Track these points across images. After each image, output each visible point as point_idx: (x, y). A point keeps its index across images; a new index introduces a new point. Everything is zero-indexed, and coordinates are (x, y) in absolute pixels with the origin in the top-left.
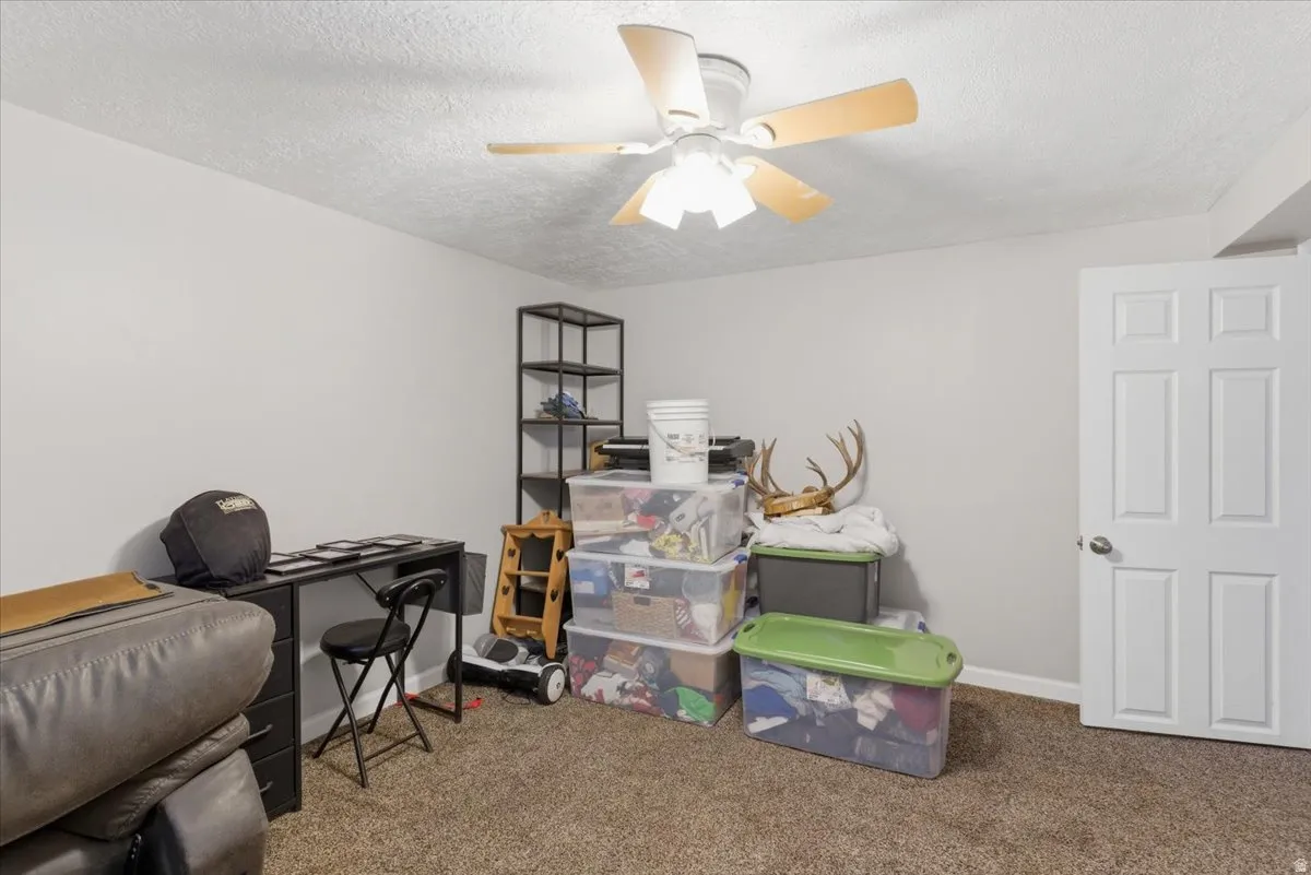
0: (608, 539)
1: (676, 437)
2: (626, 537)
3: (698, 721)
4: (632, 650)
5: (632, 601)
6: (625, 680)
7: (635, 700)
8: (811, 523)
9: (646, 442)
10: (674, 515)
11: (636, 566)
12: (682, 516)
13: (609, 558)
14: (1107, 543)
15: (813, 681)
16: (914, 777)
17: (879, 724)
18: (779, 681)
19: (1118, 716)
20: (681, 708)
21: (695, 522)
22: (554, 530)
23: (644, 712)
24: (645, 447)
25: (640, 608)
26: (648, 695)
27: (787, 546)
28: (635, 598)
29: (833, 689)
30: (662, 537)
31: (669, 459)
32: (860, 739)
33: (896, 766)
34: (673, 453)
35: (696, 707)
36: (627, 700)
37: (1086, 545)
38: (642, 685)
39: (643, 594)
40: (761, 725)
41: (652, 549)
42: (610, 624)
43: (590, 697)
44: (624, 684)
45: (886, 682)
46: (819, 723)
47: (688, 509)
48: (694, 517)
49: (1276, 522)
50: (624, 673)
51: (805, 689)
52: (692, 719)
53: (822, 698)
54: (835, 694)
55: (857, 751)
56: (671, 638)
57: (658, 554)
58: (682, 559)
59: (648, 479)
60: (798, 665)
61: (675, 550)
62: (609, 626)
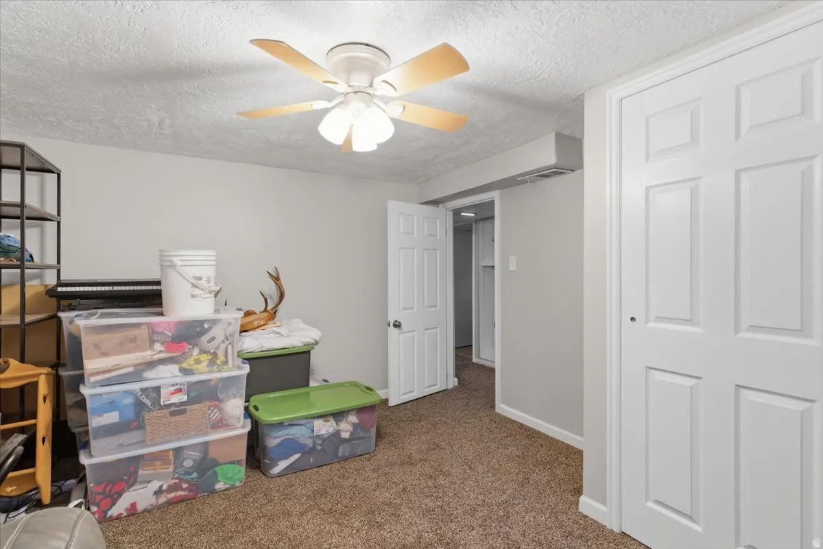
0: (131, 369)
1: (200, 279)
2: (151, 365)
3: (233, 485)
4: (168, 456)
5: (168, 416)
6: (160, 484)
7: (172, 495)
8: (274, 332)
9: (159, 283)
10: (205, 338)
11: (173, 385)
12: (213, 339)
13: (136, 386)
14: (400, 323)
15: (318, 424)
16: (367, 454)
17: (352, 434)
18: (295, 432)
19: (401, 398)
20: (219, 482)
21: (223, 342)
22: (38, 375)
23: (182, 501)
24: (158, 288)
25: (178, 418)
26: (185, 486)
27: (264, 349)
28: (170, 413)
29: (329, 424)
30: (193, 358)
31: (193, 296)
32: (341, 447)
33: (359, 453)
34: (197, 291)
35: (232, 475)
36: (162, 499)
37: (391, 325)
38: (177, 481)
39: (179, 406)
40: (282, 465)
41: (181, 370)
42: (143, 441)
43: (121, 514)
44: (161, 486)
45: (354, 409)
46: (319, 448)
47: (218, 332)
48: (222, 337)
49: (438, 308)
50: (159, 477)
51: (313, 431)
52: (228, 486)
53: (323, 432)
54: (330, 426)
55: (340, 455)
56: (205, 434)
57: (186, 372)
58: (210, 372)
59: (161, 314)
60: (306, 418)
61: (203, 366)
62: (142, 443)
